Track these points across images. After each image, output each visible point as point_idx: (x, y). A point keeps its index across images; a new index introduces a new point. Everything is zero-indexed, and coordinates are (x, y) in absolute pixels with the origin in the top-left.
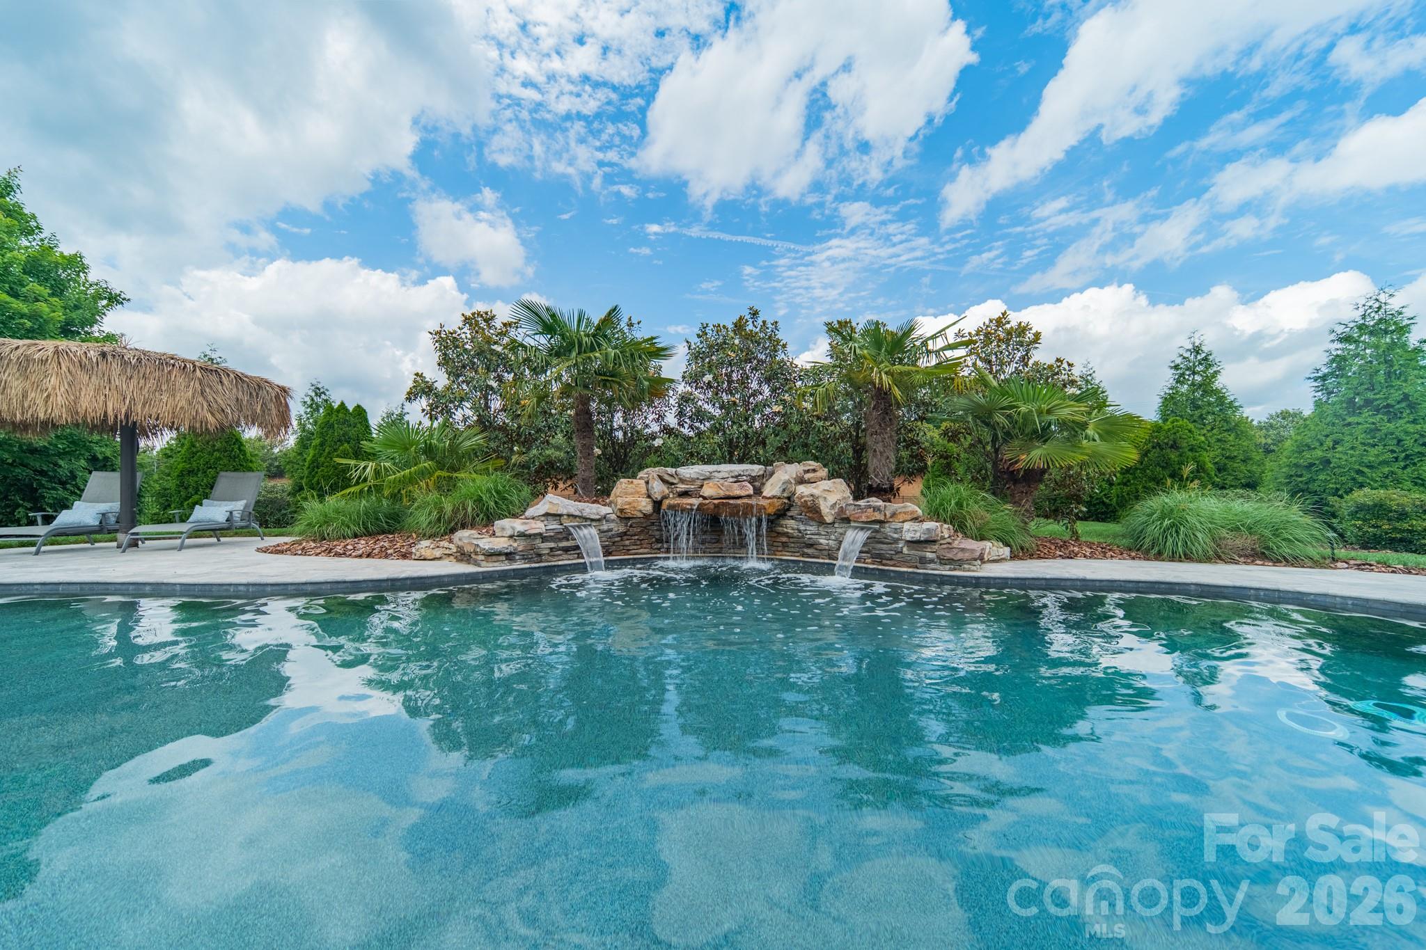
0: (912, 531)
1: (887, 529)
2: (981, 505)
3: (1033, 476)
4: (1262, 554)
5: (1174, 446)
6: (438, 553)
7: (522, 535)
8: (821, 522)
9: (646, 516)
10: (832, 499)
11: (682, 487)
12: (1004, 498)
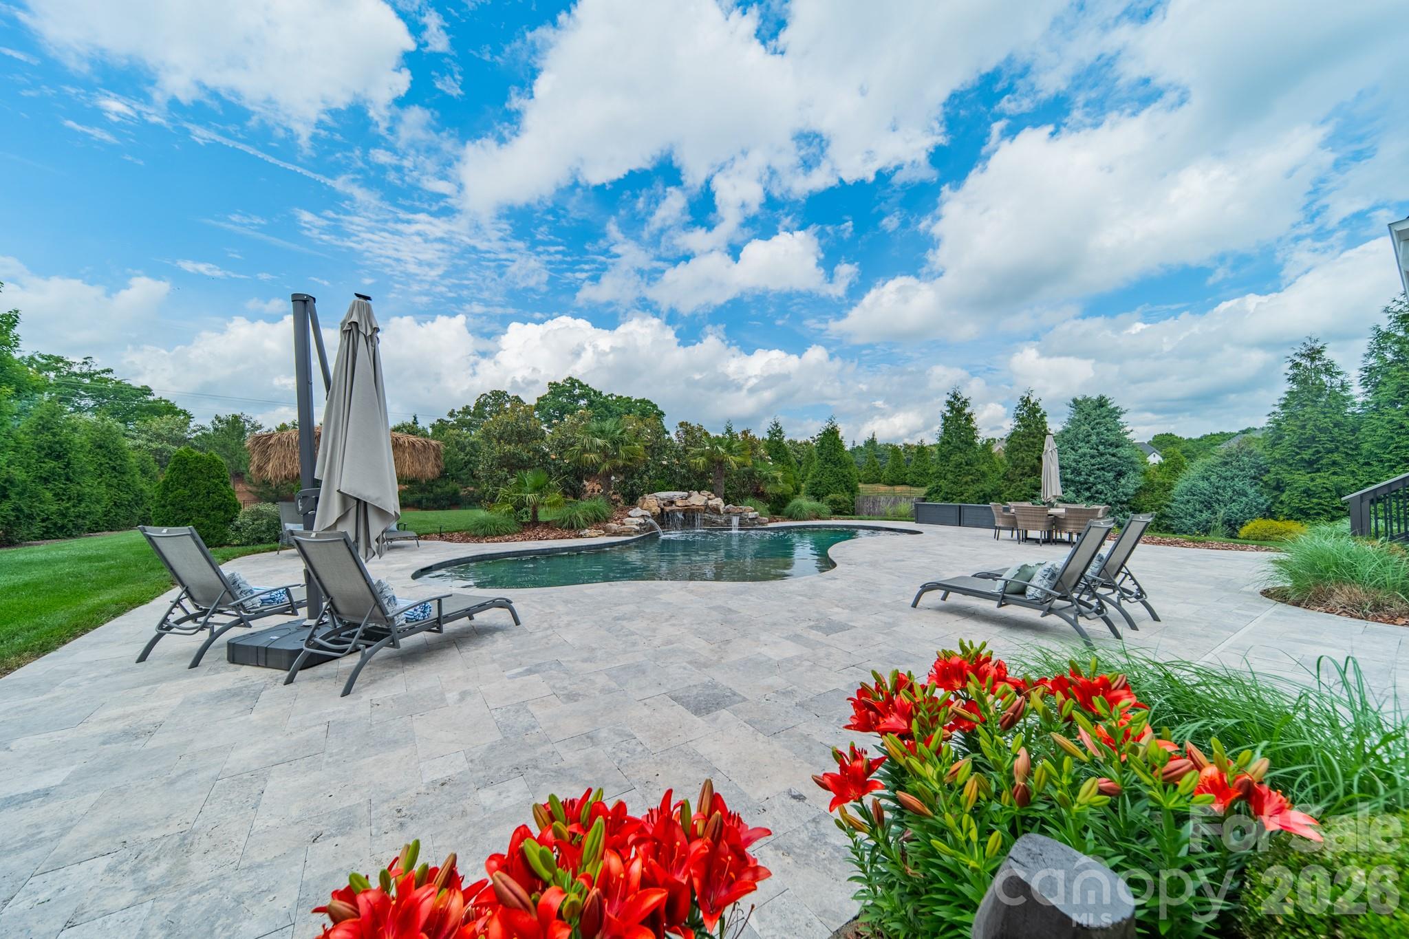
0: (751, 515)
1: (743, 515)
6: (596, 534)
7: (640, 524)
10: (722, 505)
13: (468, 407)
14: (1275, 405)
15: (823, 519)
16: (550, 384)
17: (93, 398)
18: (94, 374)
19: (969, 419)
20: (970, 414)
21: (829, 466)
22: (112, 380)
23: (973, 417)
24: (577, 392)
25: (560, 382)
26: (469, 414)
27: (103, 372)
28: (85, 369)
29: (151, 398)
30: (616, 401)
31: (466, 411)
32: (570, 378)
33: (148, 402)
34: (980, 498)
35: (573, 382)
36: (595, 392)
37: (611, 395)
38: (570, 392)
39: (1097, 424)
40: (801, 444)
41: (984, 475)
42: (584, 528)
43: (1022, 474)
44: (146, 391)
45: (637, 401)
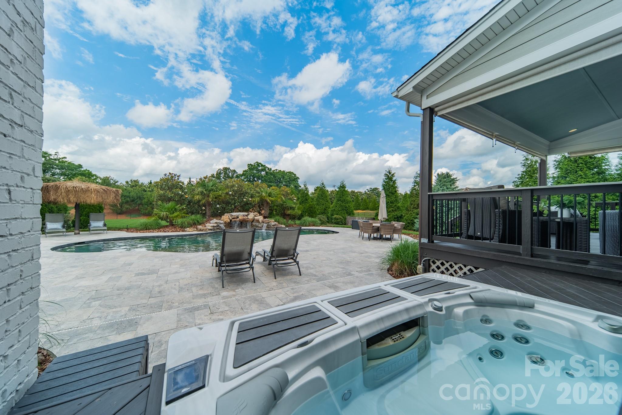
0: (273, 224)
1: (270, 224)
2: (282, 220)
3: (289, 215)
4: (314, 225)
5: (312, 208)
6: (192, 230)
7: (213, 226)
8: (259, 223)
9: (229, 222)
10: (261, 219)
11: (233, 217)
12: (285, 218)
13: (213, 174)
14: (516, 178)
15: (317, 226)
16: (248, 165)
17: (59, 169)
18: (59, 159)
19: (394, 182)
20: (395, 180)
21: (340, 202)
22: (67, 162)
23: (396, 182)
24: (260, 168)
25: (253, 164)
26: (214, 177)
27: (63, 158)
28: (56, 157)
29: (82, 169)
30: (278, 172)
31: (213, 176)
32: (257, 162)
33: (80, 171)
34: (395, 218)
35: (258, 164)
36: (268, 168)
37: (276, 170)
38: (257, 168)
39: (443, 185)
40: (356, 193)
41: (398, 208)
42: (186, 228)
43: (414, 208)
44: (80, 166)
45: (287, 172)
